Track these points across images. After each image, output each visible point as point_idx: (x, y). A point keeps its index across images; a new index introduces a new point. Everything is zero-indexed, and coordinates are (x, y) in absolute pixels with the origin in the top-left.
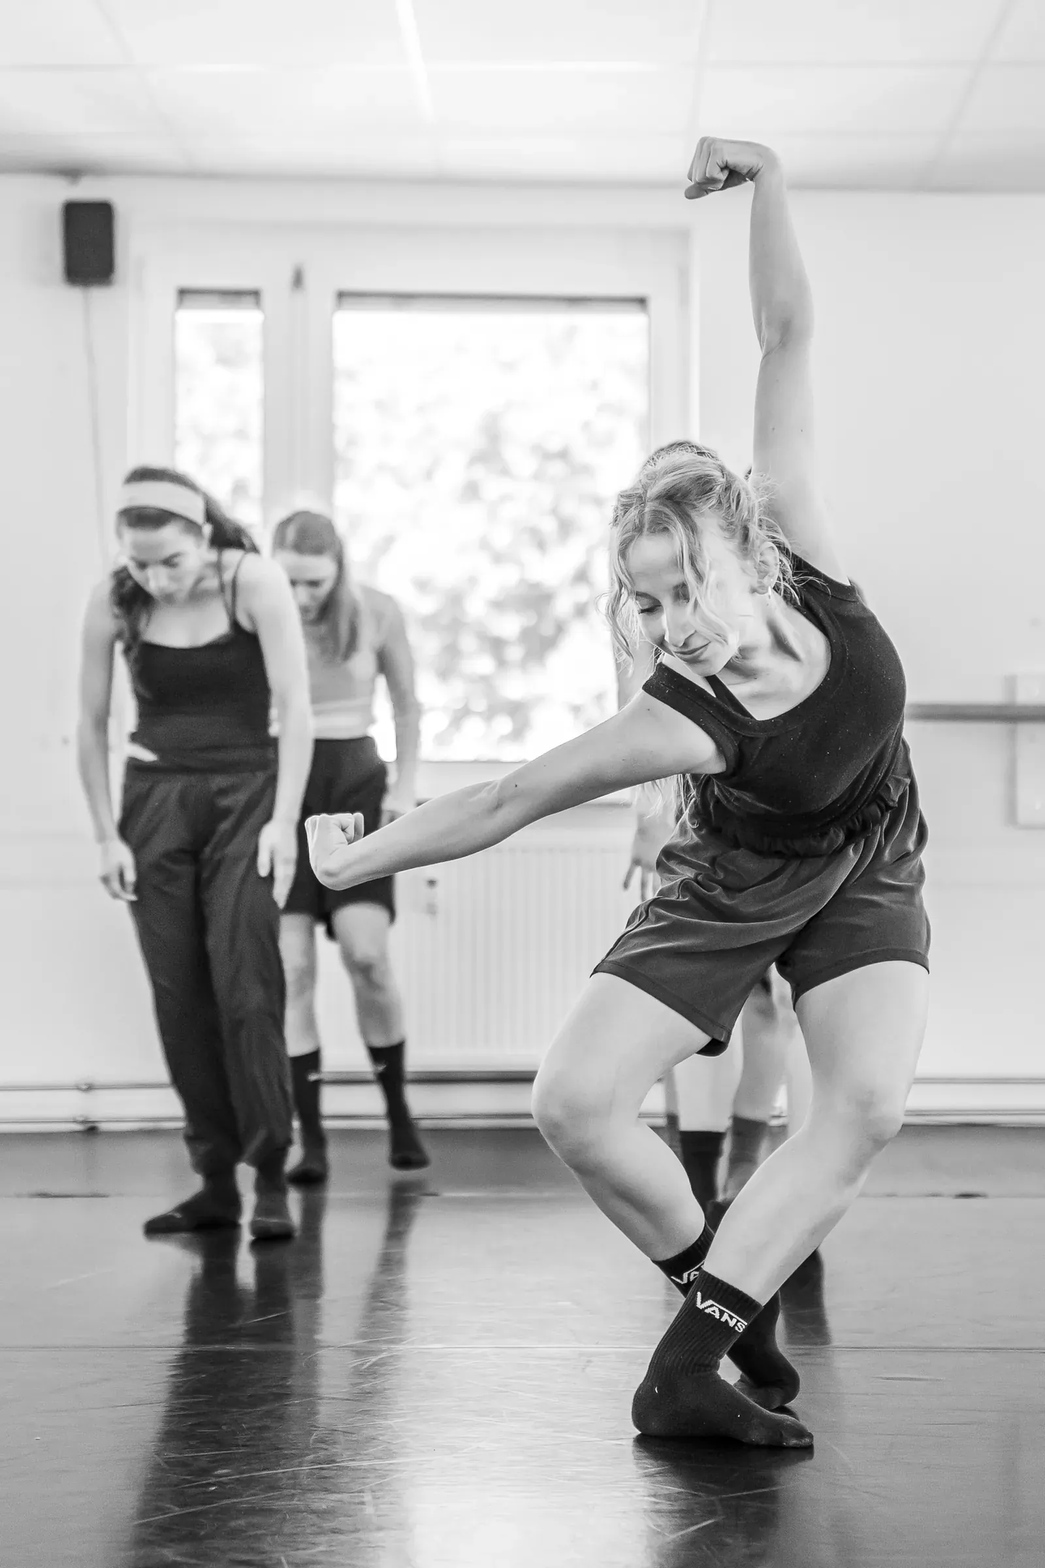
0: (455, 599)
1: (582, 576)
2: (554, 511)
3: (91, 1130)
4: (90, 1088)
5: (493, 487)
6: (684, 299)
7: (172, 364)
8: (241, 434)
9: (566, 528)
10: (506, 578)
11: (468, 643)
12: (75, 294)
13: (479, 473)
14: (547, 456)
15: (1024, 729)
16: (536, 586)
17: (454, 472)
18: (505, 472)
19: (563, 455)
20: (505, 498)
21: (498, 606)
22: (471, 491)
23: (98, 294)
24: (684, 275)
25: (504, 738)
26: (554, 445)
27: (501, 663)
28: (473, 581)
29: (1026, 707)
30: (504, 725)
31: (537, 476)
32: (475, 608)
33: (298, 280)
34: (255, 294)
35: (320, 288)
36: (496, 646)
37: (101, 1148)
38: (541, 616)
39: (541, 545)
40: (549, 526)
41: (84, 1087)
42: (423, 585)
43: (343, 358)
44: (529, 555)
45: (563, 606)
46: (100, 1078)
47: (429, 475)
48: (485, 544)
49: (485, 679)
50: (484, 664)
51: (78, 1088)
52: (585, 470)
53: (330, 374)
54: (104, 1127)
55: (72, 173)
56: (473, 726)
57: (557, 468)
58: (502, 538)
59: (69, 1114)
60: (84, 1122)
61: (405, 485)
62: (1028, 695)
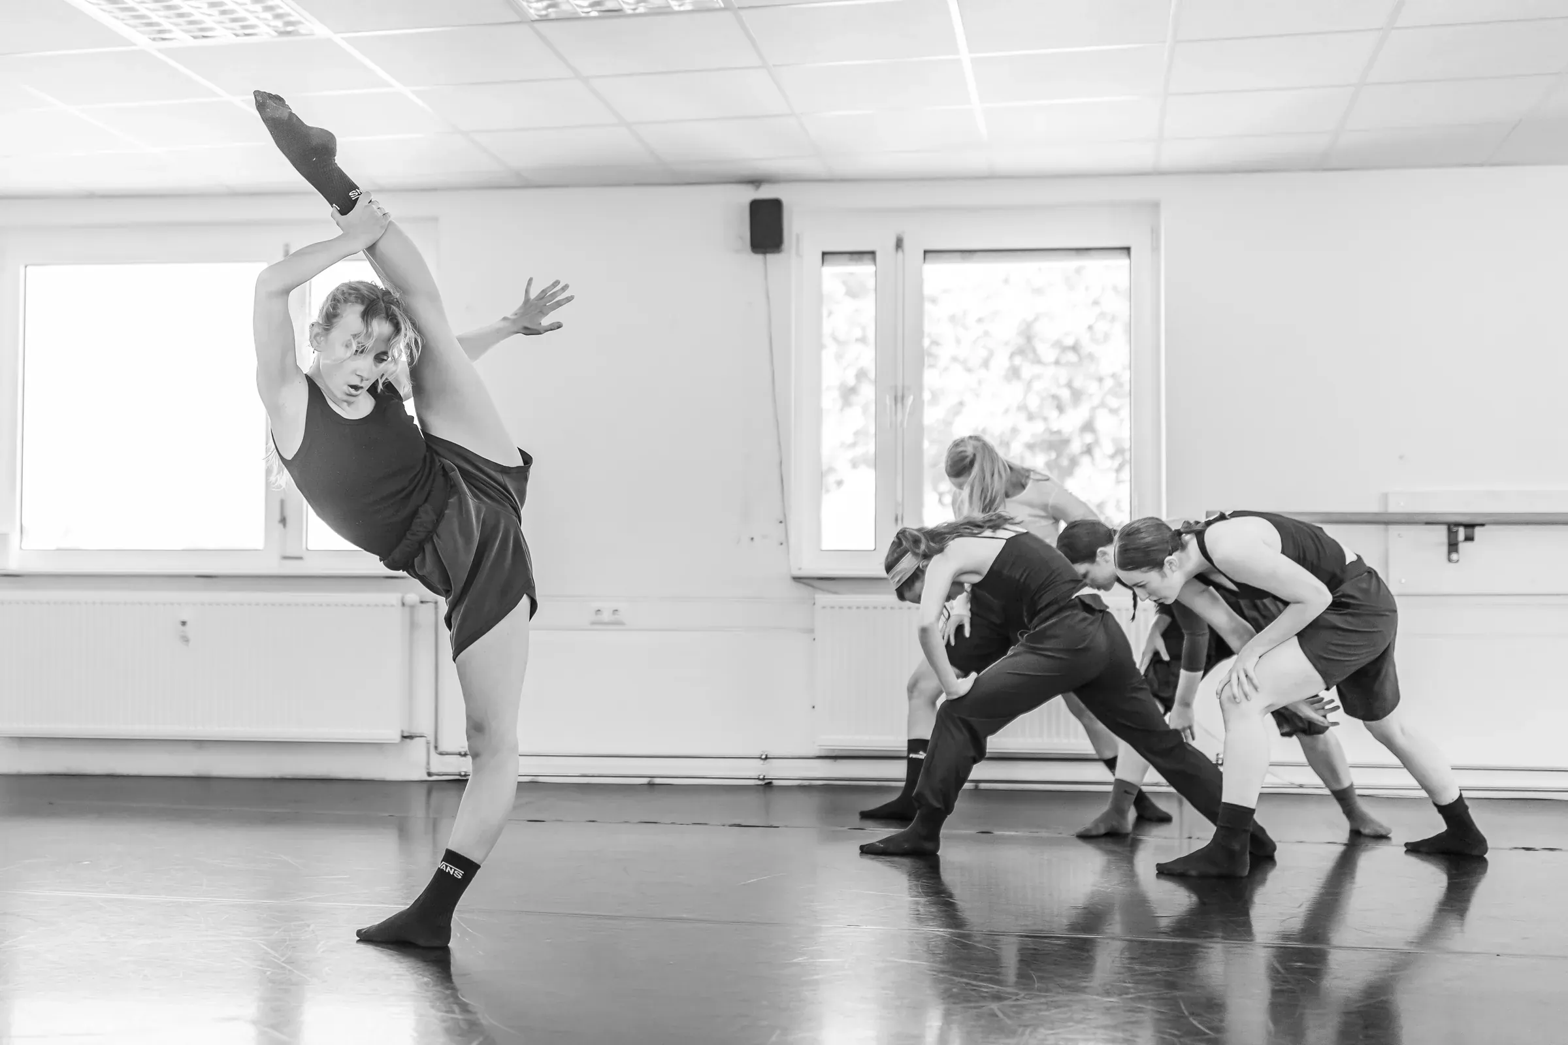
2: (1069, 385)
3: (768, 786)
4: (767, 758)
5: (1028, 370)
6: (1156, 249)
7: (819, 298)
8: (862, 340)
9: (1077, 396)
10: (1031, 430)
12: (759, 258)
13: (1018, 360)
14: (1064, 349)
15: (1394, 530)
16: (1057, 434)
17: (1001, 362)
18: (1038, 361)
19: (1075, 348)
20: (1038, 377)
21: (1030, 447)
22: (1014, 373)
23: (771, 258)
24: (1155, 232)
26: (1069, 342)
28: (1014, 431)
29: (1394, 515)
31: (1058, 363)
33: (899, 244)
34: (873, 253)
35: (914, 249)
37: (774, 796)
38: (1060, 454)
39: (1060, 408)
40: (1065, 394)
43: (928, 290)
44: (1052, 413)
45: (1076, 447)
46: (774, 751)
47: (986, 364)
48: (1023, 407)
51: (760, 758)
53: (920, 298)
54: (775, 783)
55: (756, 182)
57: (1071, 357)
58: (1033, 403)
59: (754, 774)
60: (764, 779)
61: (969, 370)
62: (1397, 506)
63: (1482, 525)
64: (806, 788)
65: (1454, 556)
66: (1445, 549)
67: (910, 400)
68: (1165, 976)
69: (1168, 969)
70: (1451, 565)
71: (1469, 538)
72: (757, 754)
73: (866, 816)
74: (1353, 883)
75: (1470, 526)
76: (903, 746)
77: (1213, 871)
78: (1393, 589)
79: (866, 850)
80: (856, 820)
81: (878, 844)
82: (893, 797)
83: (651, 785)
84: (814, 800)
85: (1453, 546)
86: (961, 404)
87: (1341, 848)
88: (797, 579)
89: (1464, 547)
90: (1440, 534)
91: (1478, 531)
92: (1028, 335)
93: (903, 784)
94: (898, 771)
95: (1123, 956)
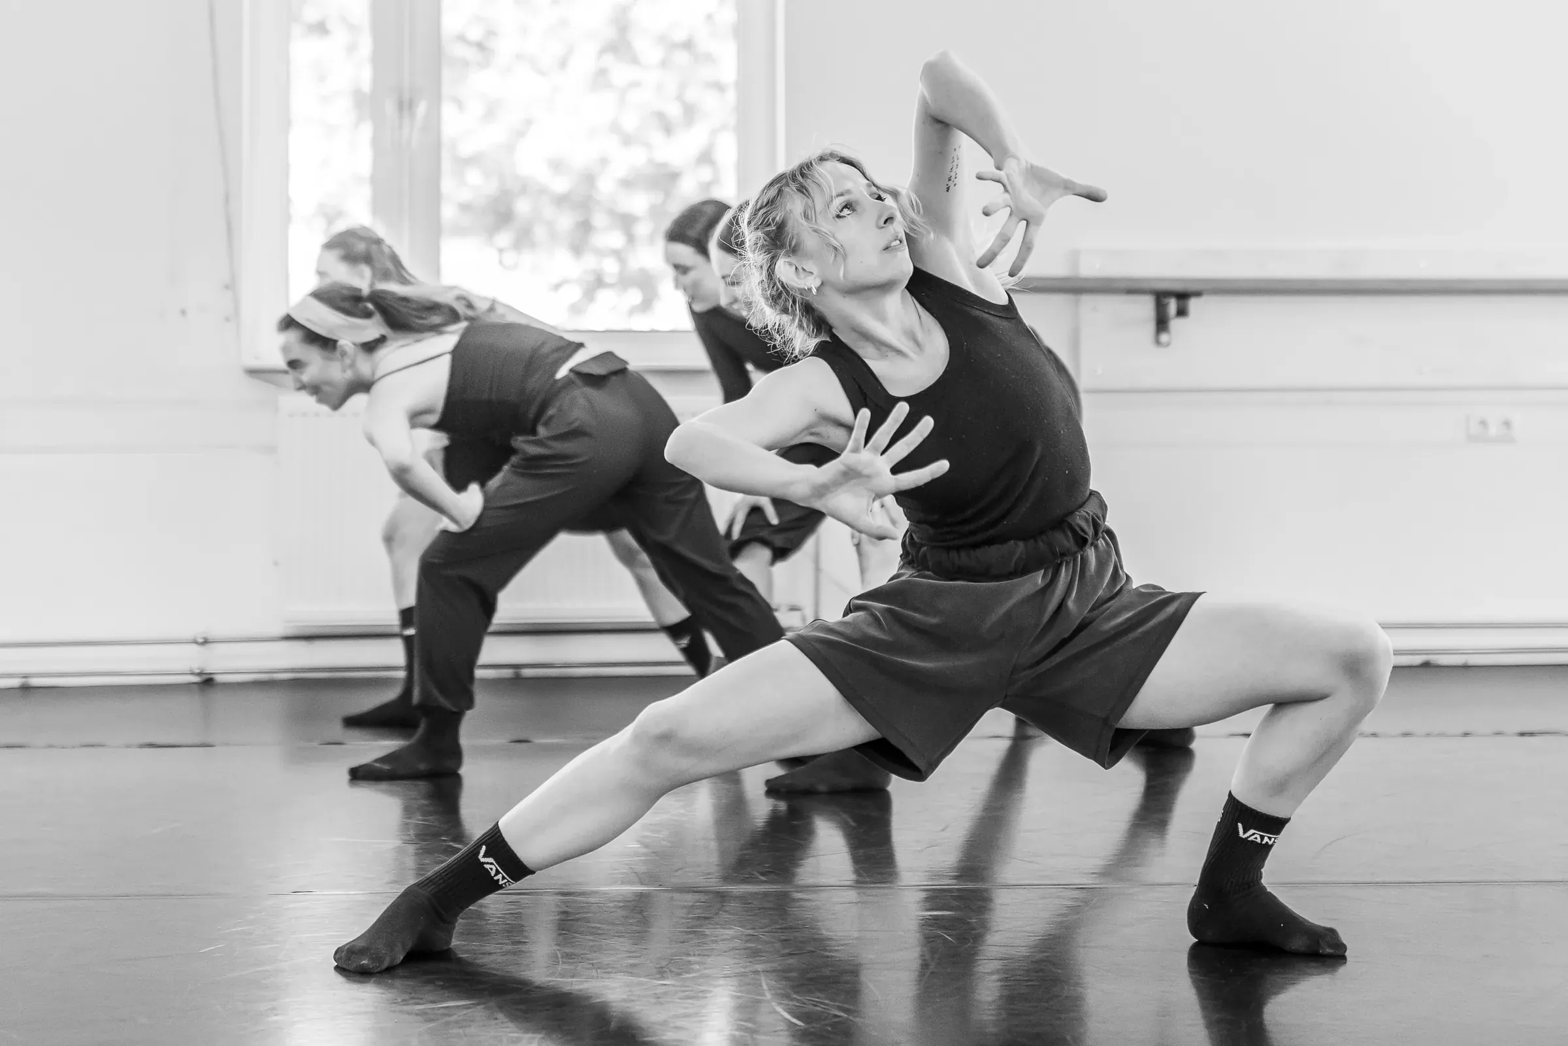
0: (589, 179)
1: (706, 158)
2: (679, 97)
3: (208, 682)
4: (206, 642)
5: (621, 73)
9: (690, 113)
10: (629, 160)
11: (599, 219)
13: (608, 60)
14: (674, 46)
15: (1087, 300)
16: (664, 165)
17: (585, 61)
18: (635, 61)
19: (688, 45)
20: (635, 84)
21: (627, 184)
22: (601, 78)
25: (633, 311)
26: (680, 36)
27: (631, 238)
28: (604, 162)
29: (1086, 280)
30: (635, 297)
31: (664, 64)
32: (606, 186)
36: (626, 222)
37: (218, 698)
38: (668, 194)
39: (668, 128)
40: (674, 111)
41: (201, 640)
42: (557, 166)
44: (657, 137)
46: (216, 632)
47: (563, 63)
48: (615, 128)
49: (617, 254)
50: (616, 239)
51: (196, 642)
52: (709, 58)
54: (219, 678)
56: (605, 296)
57: (682, 57)
58: (630, 122)
59: (184, 666)
60: (200, 674)
61: (541, 73)
62: (1091, 268)
63: (1198, 294)
64: (265, 685)
65: (1164, 337)
66: (1151, 326)
67: (421, 109)
68: (747, 941)
69: (751, 932)
70: (1162, 350)
71: (1182, 312)
72: (189, 634)
73: (354, 722)
74: (1021, 792)
75: (1183, 297)
76: (393, 620)
77: (846, 782)
78: (1083, 382)
79: (359, 775)
80: (337, 730)
81: (378, 765)
82: (391, 694)
83: (26, 689)
84: (274, 702)
85: (1162, 323)
86: (529, 122)
87: (1005, 744)
88: (253, 372)
89: (1176, 324)
90: (1145, 307)
91: (1193, 304)
92: (622, 25)
93: (402, 674)
94: (393, 654)
95: (690, 916)
